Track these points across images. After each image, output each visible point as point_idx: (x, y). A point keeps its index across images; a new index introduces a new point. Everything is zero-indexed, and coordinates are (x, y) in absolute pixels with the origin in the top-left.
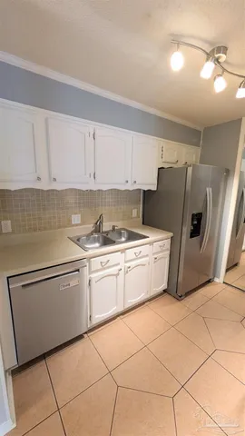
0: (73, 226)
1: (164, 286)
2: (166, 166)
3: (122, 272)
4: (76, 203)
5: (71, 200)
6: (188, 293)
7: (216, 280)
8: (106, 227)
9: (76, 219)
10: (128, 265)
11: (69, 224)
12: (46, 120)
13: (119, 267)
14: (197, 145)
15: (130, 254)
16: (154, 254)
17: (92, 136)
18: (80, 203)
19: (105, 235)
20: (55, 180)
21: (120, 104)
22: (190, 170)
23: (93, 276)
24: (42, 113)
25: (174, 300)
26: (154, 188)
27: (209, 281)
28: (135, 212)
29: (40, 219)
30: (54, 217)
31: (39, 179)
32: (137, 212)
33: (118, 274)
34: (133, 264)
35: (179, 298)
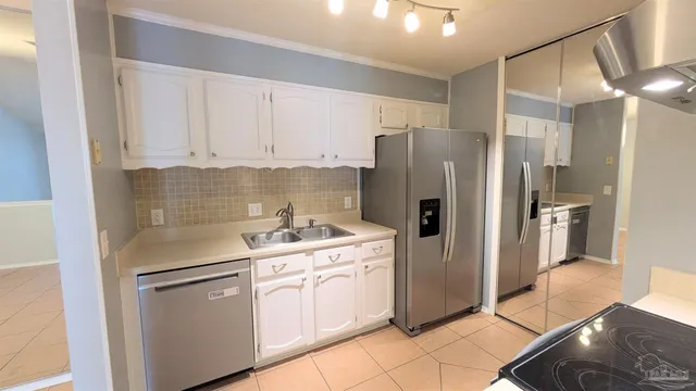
0: (252, 218)
1: (387, 312)
2: (389, 133)
3: (309, 284)
4: (254, 187)
5: (247, 182)
6: (427, 327)
7: (485, 310)
8: (300, 221)
9: (255, 209)
10: (318, 273)
11: (245, 217)
12: (205, 82)
13: (303, 276)
14: (444, 101)
15: (322, 257)
16: (364, 260)
17: (268, 97)
18: (260, 188)
19: (295, 232)
20: (214, 155)
21: (308, 55)
22: (411, 137)
23: (260, 285)
24: (198, 75)
25: (402, 335)
26: (371, 165)
27: (470, 311)
28: (348, 202)
29: (203, 208)
30: (224, 207)
31: (192, 154)
32: (352, 200)
33: (302, 286)
34: (325, 273)
35: (412, 332)
